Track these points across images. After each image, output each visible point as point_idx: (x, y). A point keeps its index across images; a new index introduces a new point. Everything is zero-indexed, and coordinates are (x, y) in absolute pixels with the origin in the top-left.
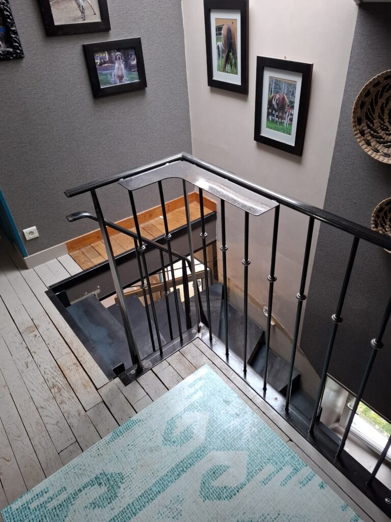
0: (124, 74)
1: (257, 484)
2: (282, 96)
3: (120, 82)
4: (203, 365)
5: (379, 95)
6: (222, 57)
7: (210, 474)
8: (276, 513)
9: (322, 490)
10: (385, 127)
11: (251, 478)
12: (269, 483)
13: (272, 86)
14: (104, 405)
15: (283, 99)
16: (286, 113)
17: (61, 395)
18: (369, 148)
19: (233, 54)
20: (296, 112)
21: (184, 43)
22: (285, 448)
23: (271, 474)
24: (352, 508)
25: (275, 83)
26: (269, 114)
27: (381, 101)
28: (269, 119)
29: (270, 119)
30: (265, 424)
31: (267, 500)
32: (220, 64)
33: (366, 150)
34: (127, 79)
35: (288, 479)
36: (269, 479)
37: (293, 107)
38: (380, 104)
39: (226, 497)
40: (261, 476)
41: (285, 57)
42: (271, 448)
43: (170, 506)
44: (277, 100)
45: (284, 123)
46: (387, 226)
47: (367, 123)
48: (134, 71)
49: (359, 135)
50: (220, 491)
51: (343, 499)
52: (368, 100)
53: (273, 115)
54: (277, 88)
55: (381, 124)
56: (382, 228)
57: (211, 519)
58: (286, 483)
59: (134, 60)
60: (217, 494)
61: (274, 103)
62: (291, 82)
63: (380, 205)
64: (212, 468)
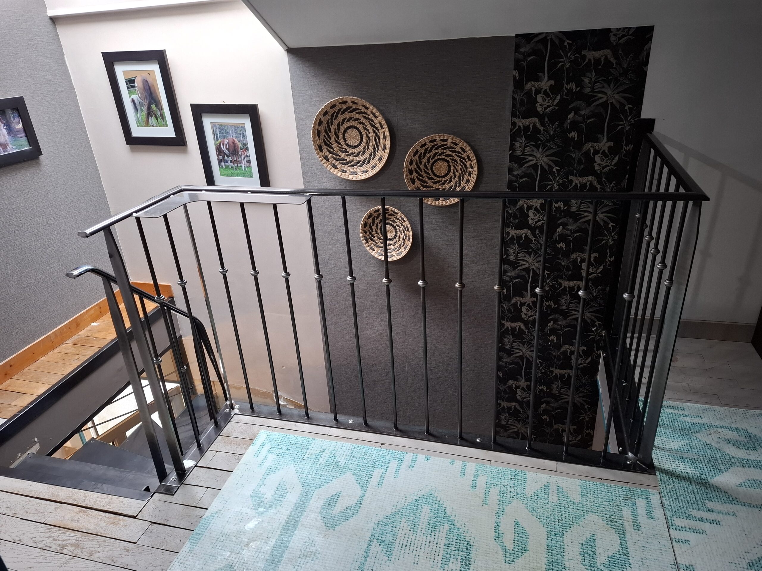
0: (8, 141)
1: (374, 489)
2: (231, 140)
3: (4, 151)
4: (257, 434)
5: (330, 123)
6: (142, 111)
7: (326, 507)
8: (403, 498)
9: (429, 462)
10: (344, 150)
11: (366, 488)
12: (384, 482)
13: (216, 130)
14: (156, 525)
15: (234, 143)
16: (241, 156)
17: (83, 549)
18: (337, 170)
19: (156, 106)
20: (252, 152)
21: (78, 102)
22: (381, 451)
23: (382, 475)
24: (457, 460)
25: (219, 128)
26: (220, 161)
27: (334, 127)
28: (222, 166)
29: (224, 166)
30: (353, 444)
31: (390, 494)
32: (140, 119)
33: (335, 173)
34: (14, 147)
35: (398, 470)
36: (382, 479)
37: (247, 149)
38: (333, 130)
39: (353, 514)
40: (374, 481)
41: (224, 102)
42: (369, 458)
43: (302, 554)
44: (226, 145)
45: (241, 166)
46: (376, 238)
47: (327, 149)
48: (21, 137)
49: (324, 161)
50: (345, 513)
51: (448, 458)
52: (322, 128)
53: (226, 161)
54: (223, 133)
55: (340, 148)
56: (372, 241)
57: (350, 538)
58: (398, 474)
59: (19, 123)
60: (343, 518)
61: (223, 148)
62: (238, 125)
63: (363, 220)
64: (324, 503)
